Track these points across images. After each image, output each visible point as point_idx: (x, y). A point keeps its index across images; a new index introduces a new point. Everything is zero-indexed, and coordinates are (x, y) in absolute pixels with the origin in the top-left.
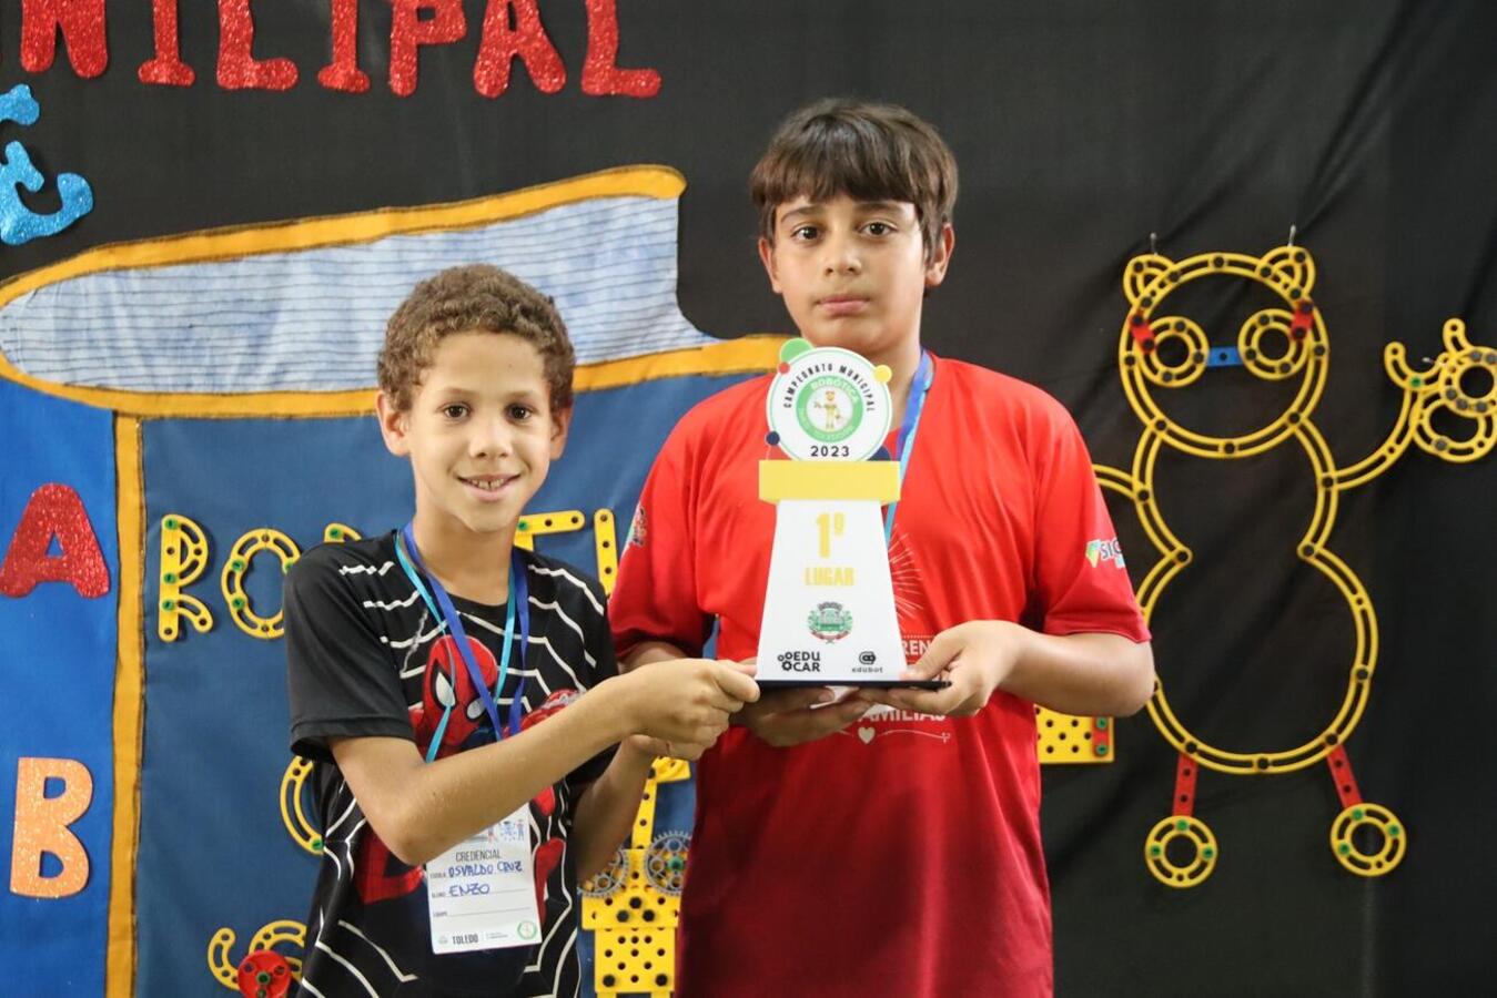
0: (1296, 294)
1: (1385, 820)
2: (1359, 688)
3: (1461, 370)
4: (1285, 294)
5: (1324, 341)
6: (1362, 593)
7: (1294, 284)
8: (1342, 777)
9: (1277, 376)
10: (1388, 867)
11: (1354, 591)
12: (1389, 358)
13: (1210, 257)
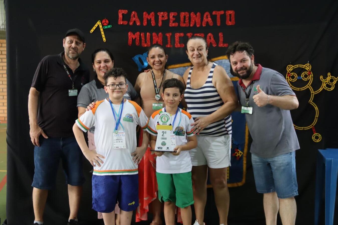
0: (309, 70)
1: (319, 135)
2: (316, 119)
3: (330, 79)
4: (307, 70)
5: (312, 76)
6: (317, 107)
7: (309, 68)
8: (314, 130)
9: (306, 80)
10: (319, 141)
11: (316, 107)
12: (321, 78)
13: (298, 65)
